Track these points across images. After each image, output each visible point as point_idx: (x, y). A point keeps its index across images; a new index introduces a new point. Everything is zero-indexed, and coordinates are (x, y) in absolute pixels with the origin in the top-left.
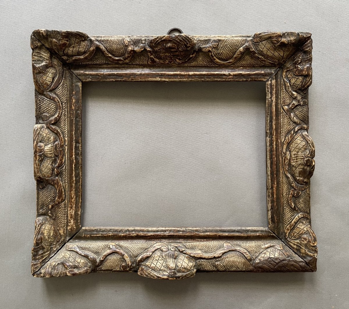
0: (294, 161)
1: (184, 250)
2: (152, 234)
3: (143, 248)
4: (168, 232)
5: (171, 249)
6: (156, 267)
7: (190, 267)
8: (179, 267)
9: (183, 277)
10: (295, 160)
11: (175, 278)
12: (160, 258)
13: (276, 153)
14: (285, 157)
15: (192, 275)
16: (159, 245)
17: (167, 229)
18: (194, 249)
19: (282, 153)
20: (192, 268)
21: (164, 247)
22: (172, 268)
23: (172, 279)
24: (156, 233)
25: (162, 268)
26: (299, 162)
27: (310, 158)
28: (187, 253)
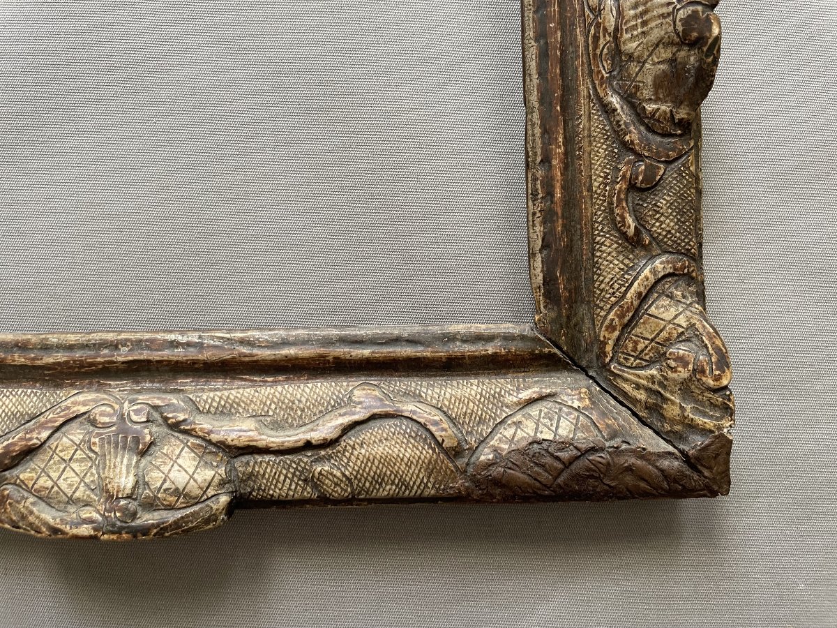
0: (635, 33)
1: (184, 420)
2: (61, 357)
3: (21, 414)
4: (124, 350)
5: (132, 413)
6: (56, 488)
7: (202, 488)
8: (152, 487)
9: (165, 529)
10: (639, 30)
11: (126, 533)
12: (79, 452)
13: (560, 12)
14: (598, 25)
15: (207, 521)
16: (84, 404)
17: (123, 336)
18: (230, 414)
19: (587, 12)
20: (211, 492)
21: (103, 408)
22: (118, 492)
23: (114, 537)
24: (78, 355)
25: (77, 494)
26: (655, 35)
27: (700, 8)
28: (193, 430)
